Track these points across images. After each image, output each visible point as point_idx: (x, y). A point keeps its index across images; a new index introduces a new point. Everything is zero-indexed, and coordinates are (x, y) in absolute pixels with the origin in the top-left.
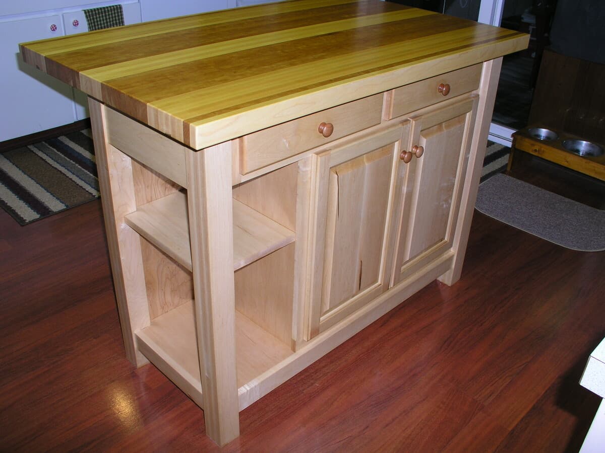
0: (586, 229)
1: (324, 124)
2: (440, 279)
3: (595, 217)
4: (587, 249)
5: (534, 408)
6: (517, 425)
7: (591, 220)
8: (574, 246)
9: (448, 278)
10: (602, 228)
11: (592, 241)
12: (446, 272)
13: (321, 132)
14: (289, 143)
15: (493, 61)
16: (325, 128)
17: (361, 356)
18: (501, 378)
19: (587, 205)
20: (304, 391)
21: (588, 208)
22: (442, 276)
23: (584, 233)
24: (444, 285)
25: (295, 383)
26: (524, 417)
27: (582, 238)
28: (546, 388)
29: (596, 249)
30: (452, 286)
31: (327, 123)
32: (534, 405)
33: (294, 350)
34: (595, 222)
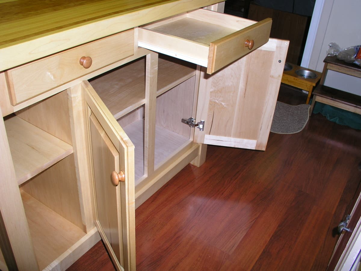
0: (285, 119)
1: (84, 58)
2: (192, 163)
3: (290, 111)
4: (288, 133)
5: (264, 252)
6: (254, 266)
7: (288, 113)
8: (279, 131)
9: (197, 162)
10: (295, 118)
11: (290, 127)
12: (195, 157)
13: (82, 64)
14: (54, 75)
15: (218, 4)
16: (85, 61)
17: (138, 227)
18: (239, 233)
19: (285, 103)
20: (98, 260)
21: (286, 105)
22: (193, 161)
23: (285, 122)
24: (195, 167)
25: (91, 254)
26: (258, 260)
27: (284, 125)
28: (271, 236)
29: (293, 132)
30: (200, 167)
31: (86, 57)
32: (264, 250)
33: (86, 232)
34: (291, 114)
